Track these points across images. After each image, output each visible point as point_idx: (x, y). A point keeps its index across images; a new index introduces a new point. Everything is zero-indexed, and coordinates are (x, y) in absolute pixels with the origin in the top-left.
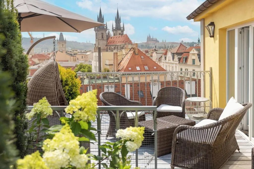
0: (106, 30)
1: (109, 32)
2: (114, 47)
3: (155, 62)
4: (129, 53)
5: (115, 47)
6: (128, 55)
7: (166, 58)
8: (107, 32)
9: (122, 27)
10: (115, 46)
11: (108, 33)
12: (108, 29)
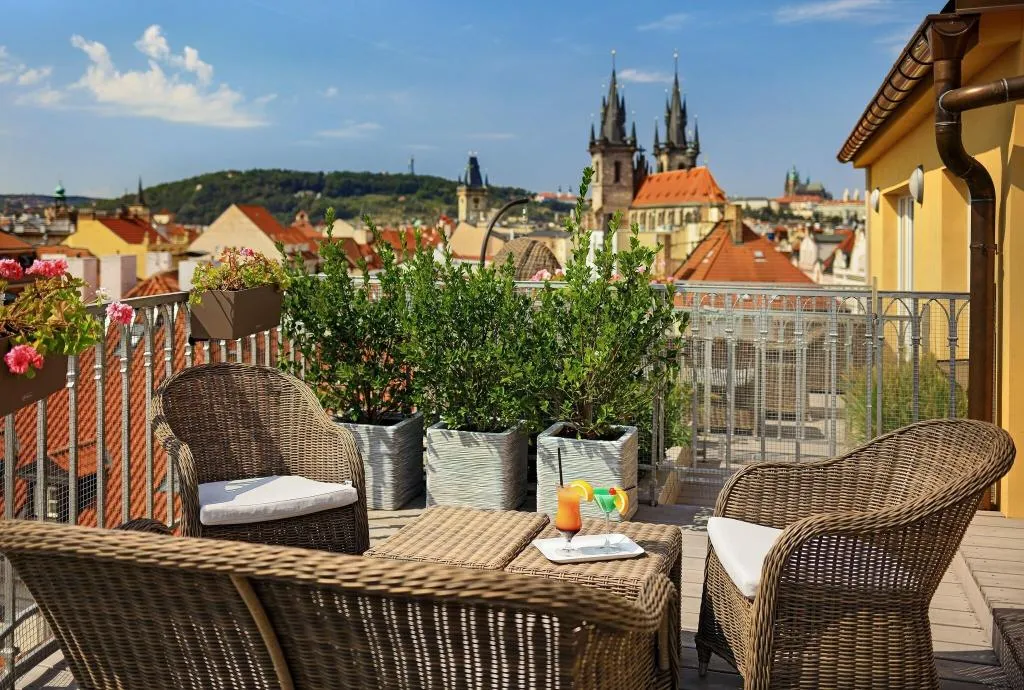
0: (632, 153)
1: (642, 157)
2: (660, 215)
3: (809, 275)
4: (711, 236)
5: (664, 213)
6: (707, 243)
7: (848, 261)
8: (635, 159)
9: (690, 143)
10: (661, 211)
11: (638, 162)
12: (638, 146)
